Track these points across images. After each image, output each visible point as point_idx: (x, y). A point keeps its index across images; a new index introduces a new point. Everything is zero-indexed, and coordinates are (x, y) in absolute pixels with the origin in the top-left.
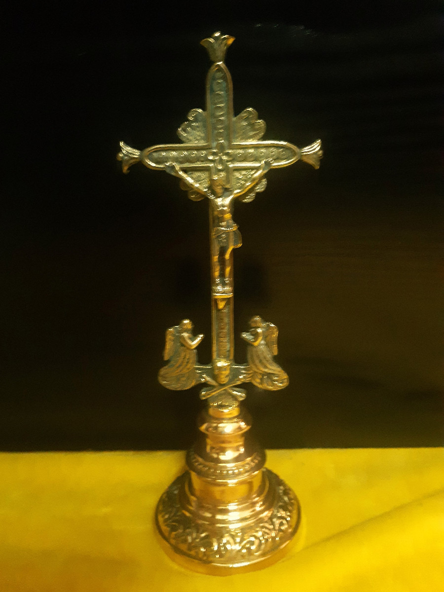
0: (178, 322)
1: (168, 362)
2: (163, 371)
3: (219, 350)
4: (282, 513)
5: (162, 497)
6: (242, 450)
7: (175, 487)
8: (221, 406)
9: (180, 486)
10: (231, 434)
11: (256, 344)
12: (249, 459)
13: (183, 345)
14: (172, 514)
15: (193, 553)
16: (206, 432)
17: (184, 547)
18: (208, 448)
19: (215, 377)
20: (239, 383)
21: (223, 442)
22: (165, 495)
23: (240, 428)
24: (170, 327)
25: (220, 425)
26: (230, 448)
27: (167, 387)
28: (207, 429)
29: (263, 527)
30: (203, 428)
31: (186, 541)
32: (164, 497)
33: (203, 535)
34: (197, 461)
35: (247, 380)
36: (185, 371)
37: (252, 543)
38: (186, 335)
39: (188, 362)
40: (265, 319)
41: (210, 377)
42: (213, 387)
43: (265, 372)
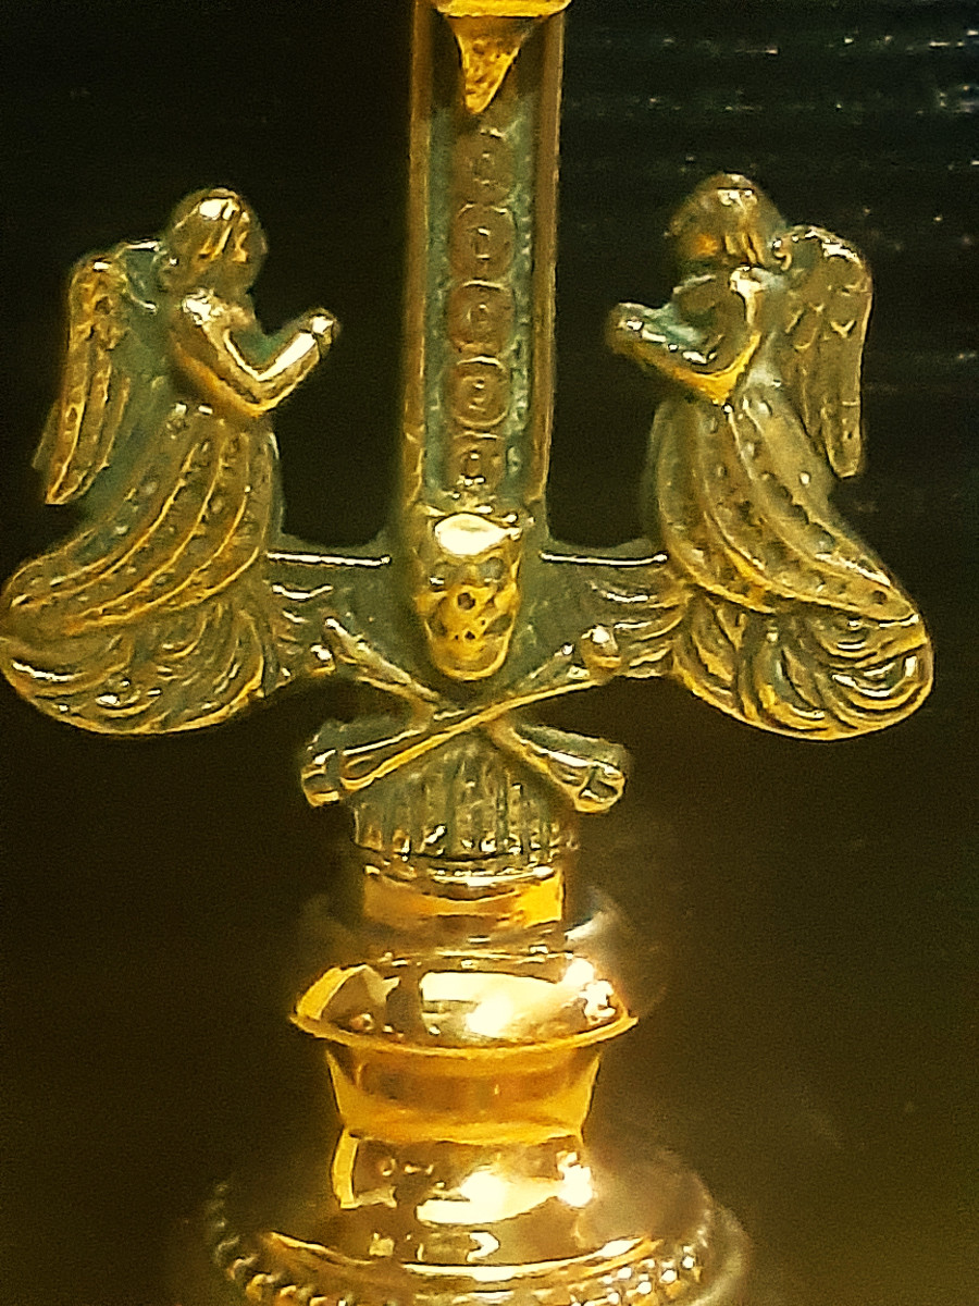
1: (69, 518)
3: (446, 435)
11: (716, 386)
13: (185, 387)
20: (584, 678)
35: (645, 664)
36: (198, 588)
39: (216, 522)
41: (373, 635)
42: (397, 708)
43: (772, 598)
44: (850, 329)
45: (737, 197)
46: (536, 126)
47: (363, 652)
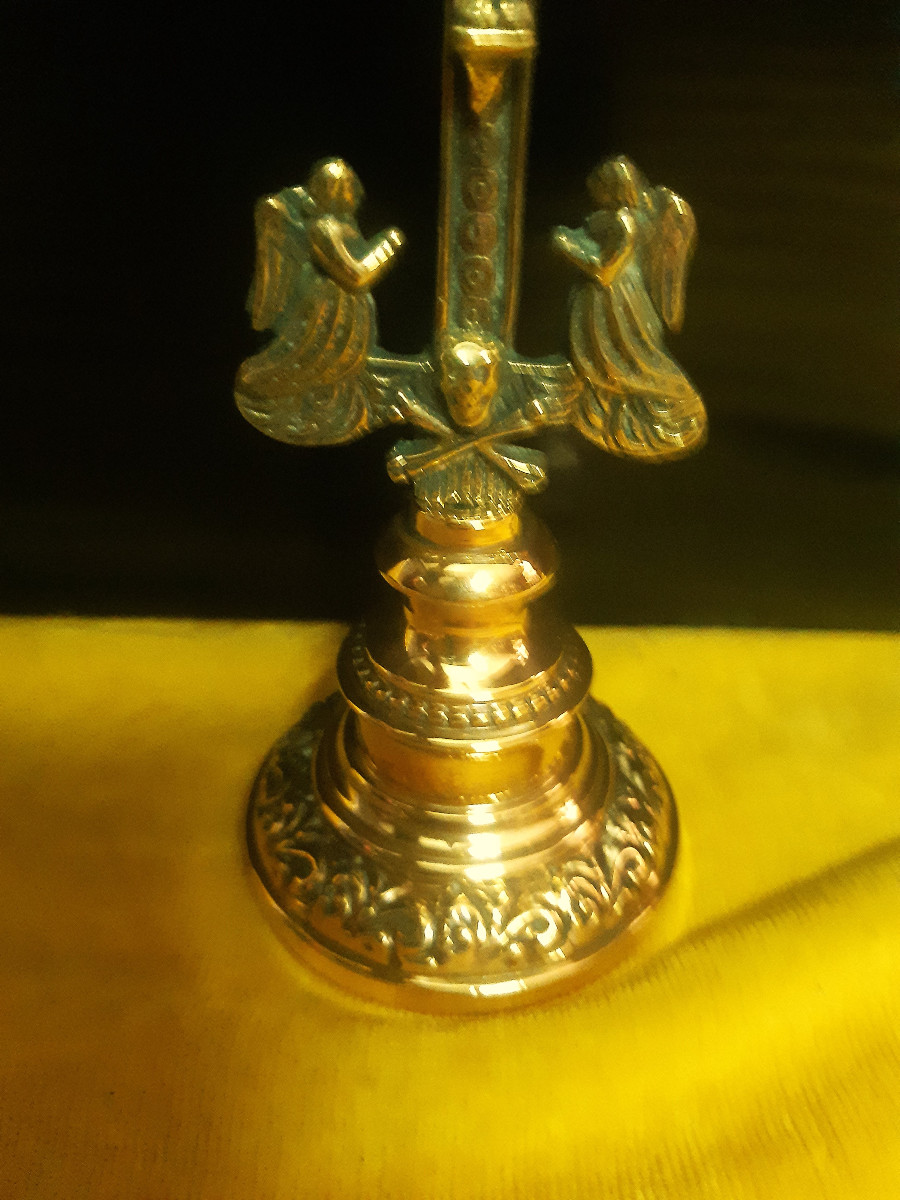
0: (303, 171)
2: (250, 372)
4: (628, 831)
5: (265, 764)
6: (522, 652)
7: (308, 737)
8: (461, 507)
9: (320, 733)
10: (489, 599)
11: (607, 277)
12: (540, 677)
13: (322, 268)
14: (295, 823)
15: (355, 944)
16: (403, 589)
17: (331, 927)
18: (409, 637)
19: (442, 402)
20: (526, 426)
21: (459, 624)
22: (276, 758)
23: (520, 582)
24: (273, 191)
25: (454, 569)
26: (483, 642)
27: (269, 432)
28: (408, 581)
29: (570, 875)
30: (396, 574)
31: (335, 909)
32: (273, 763)
33: (389, 895)
34: (374, 675)
36: (333, 373)
37: (540, 925)
38: (331, 227)
39: (342, 341)
40: (653, 174)
41: (421, 401)
42: (434, 437)
43: (625, 389)
44: (683, 243)
45: (624, 169)
46: (513, 125)
47: (416, 408)
